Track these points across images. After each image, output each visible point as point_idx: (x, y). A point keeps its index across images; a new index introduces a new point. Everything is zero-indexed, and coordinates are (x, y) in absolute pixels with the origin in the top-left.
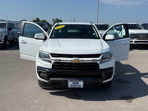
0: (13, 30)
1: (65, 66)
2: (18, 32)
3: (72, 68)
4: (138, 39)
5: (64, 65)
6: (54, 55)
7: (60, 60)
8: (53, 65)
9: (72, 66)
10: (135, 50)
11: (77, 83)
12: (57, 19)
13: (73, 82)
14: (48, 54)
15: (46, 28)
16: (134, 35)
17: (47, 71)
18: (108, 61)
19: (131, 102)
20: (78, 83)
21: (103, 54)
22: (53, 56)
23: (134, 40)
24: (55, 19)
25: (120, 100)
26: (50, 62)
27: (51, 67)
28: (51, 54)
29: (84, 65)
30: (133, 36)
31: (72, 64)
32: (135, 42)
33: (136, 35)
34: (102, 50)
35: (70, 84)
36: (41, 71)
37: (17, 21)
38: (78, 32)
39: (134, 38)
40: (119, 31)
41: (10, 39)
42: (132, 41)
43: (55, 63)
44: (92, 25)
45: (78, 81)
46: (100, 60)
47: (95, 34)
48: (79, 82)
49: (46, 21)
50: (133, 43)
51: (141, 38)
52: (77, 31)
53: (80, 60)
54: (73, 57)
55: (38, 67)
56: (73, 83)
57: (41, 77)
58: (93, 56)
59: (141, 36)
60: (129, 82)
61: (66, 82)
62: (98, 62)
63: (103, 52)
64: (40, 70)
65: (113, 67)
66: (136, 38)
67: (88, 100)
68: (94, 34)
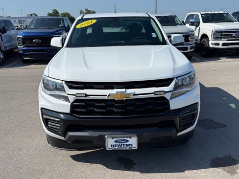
0: (9, 33)
1: (98, 107)
2: (18, 36)
3: (113, 111)
4: (228, 40)
5: (96, 104)
6: (72, 85)
7: (86, 95)
8: (73, 106)
9: (113, 106)
10: (223, 59)
11: (124, 140)
12: (87, 10)
13: (115, 139)
14: (61, 82)
15: (67, 26)
16: (222, 32)
17: (61, 119)
18: (188, 91)
19: (236, 173)
20: (127, 141)
21: (177, 78)
22: (71, 88)
23: (221, 42)
24: (84, 10)
25: (213, 167)
26: (66, 99)
27: (68, 111)
28: (66, 82)
29: (136, 103)
30: (220, 34)
31: (113, 103)
32: (224, 44)
33: (225, 32)
34: (174, 70)
35: (110, 143)
36: (48, 117)
37: (21, 16)
38: (124, 30)
39: (221, 38)
40: (194, 27)
41: (5, 47)
42: (218, 44)
43: (76, 101)
44: (150, 17)
45: (127, 137)
46: (172, 91)
47: (156, 35)
48: (128, 139)
49: (69, 14)
50: (220, 46)
51: (234, 37)
52: (121, 30)
53: (129, 94)
54: (113, 88)
55: (42, 108)
56: (116, 142)
57: (49, 129)
58: (156, 84)
59: (234, 34)
60: (225, 126)
61: (102, 140)
62: (168, 96)
63: (177, 73)
64: (46, 115)
65: (197, 103)
66: (224, 38)
67: (148, 172)
68: (154, 35)
